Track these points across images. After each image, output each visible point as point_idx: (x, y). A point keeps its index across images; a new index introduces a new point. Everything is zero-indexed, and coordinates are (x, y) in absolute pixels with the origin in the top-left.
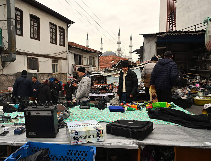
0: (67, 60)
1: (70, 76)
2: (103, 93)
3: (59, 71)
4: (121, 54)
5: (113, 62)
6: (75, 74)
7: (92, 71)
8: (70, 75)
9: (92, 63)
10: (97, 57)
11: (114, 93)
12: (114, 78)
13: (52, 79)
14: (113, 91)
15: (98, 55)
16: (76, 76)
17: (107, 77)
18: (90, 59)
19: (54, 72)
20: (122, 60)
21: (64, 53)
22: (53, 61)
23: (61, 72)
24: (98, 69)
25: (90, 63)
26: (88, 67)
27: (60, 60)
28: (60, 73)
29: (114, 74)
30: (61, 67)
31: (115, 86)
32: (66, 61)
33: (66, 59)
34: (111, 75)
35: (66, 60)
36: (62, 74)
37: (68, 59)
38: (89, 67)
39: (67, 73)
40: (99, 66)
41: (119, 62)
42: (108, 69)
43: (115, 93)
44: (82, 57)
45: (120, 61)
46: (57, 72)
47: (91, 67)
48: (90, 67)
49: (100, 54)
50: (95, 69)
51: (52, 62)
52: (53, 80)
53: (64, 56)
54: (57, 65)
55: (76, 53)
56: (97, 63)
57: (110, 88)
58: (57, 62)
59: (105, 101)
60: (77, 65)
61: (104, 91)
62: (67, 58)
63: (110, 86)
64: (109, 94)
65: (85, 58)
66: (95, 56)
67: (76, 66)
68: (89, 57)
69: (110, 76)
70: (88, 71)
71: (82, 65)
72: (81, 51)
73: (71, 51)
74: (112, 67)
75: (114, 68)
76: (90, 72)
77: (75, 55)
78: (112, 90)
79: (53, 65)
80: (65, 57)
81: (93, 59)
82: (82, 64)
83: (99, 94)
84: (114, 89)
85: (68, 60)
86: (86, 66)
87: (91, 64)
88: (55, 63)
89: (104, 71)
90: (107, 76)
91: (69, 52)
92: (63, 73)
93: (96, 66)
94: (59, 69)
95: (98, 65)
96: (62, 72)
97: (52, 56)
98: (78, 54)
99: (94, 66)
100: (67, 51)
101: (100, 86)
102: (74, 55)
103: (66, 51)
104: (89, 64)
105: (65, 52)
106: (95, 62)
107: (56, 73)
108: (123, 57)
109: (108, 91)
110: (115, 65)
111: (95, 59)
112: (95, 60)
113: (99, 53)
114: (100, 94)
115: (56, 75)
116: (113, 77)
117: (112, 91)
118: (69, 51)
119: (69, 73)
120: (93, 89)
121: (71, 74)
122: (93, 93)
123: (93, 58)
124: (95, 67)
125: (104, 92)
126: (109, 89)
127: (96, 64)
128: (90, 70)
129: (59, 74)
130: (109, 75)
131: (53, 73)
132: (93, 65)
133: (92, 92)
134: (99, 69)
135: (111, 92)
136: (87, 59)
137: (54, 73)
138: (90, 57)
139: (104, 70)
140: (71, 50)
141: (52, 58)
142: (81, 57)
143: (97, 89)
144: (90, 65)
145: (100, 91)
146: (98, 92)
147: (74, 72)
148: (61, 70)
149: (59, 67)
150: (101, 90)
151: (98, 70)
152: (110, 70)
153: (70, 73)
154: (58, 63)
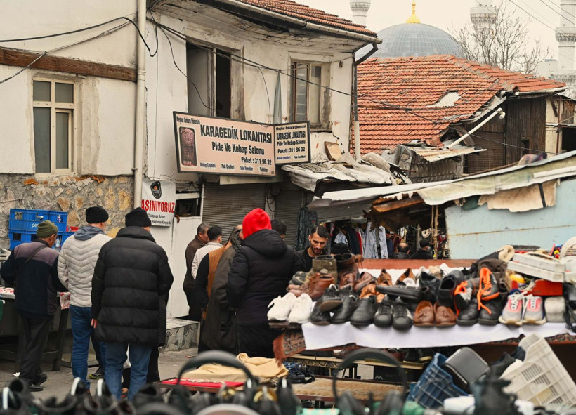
0: (136, 81)
1: (158, 195)
2: (435, 324)
3: (80, 161)
4: (508, 46)
5: (450, 100)
6: (191, 183)
7: (307, 163)
8: (156, 186)
9: (305, 109)
10: (341, 65)
11: (512, 326)
12: (498, 221)
13: (33, 214)
14: (509, 314)
15: (353, 52)
16: (195, 196)
17: (447, 211)
18: (294, 78)
19: (42, 163)
20: (516, 89)
21: (116, 30)
22: (40, 90)
23: (94, 166)
24: (352, 147)
25: (292, 109)
26: (280, 137)
27: (90, 80)
28: (86, 176)
29: (501, 191)
30: (96, 132)
31: (519, 278)
32: (127, 87)
33: (130, 75)
34: (477, 198)
35: (129, 80)
36: (99, 179)
37: (141, 76)
38: (288, 135)
39: (132, 177)
40: (357, 128)
41: (498, 101)
42: (417, 150)
43: (521, 331)
44: (241, 60)
45: (498, 95)
46: (64, 163)
47: (301, 134)
48: (296, 135)
49: (368, 42)
50: (330, 149)
51: (35, 98)
52: (34, 220)
53: (115, 52)
54: (66, 116)
55: (198, 35)
56: (340, 108)
57: (481, 292)
58: (67, 92)
59: (456, 381)
60: (206, 122)
61: (443, 313)
62: (136, 71)
63: (485, 273)
64: (479, 334)
65: (258, 67)
66: (327, 59)
67: (197, 128)
68: (286, 65)
69: (470, 203)
70: (278, 167)
71: (242, 118)
72: (232, 19)
73: (164, 21)
74: (442, 139)
75: (462, 143)
76: (296, 170)
77: (194, 50)
78: (499, 302)
79: (41, 116)
80: (121, 59)
81: (313, 79)
82: (241, 110)
83: (403, 329)
84: (514, 299)
85: (141, 83)
86: (270, 130)
87: (299, 114)
88: (53, 105)
89: (393, 168)
90: (450, 204)
91: (151, 27)
92: (103, 177)
93: (334, 128)
94: (80, 145)
95: (351, 125)
96: (98, 166)
97: (38, 55)
98: (211, 40)
99: (323, 126)
100: (136, 22)
101: (407, 274)
102: (184, 49)
103: (131, 18)
104: (285, 113)
105: (123, 26)
106: (327, 98)
107: (57, 174)
108: (516, 66)
109: (472, 312)
110: (466, 125)
111: (329, 78)
112: (327, 88)
113: (360, 40)
114: (413, 329)
115: (54, 188)
116: (495, 215)
117: (500, 313)
118: (153, 22)
119: (149, 174)
120: (358, 292)
121: (162, 179)
122: (360, 325)
123: (318, 71)
124: (329, 138)
125: (440, 317)
126: (474, 296)
127: (333, 118)
128: (292, 157)
129: (79, 184)
130: (468, 199)
131: (38, 170)
132: (312, 117)
133: (357, 316)
134: (358, 150)
135: (493, 321)
136: (270, 78)
137: (42, 176)
138: (295, 64)
139: (387, 159)
140: (161, 12)
141: (32, 67)
142: (233, 64)
143: (392, 296)
144: (293, 121)
145: (412, 310)
146: (400, 321)
147: (183, 168)
148: (96, 155)
149: (81, 132)
150: (417, 302)
151: (350, 161)
152: (431, 159)
153: (156, 173)
154: (73, 102)
